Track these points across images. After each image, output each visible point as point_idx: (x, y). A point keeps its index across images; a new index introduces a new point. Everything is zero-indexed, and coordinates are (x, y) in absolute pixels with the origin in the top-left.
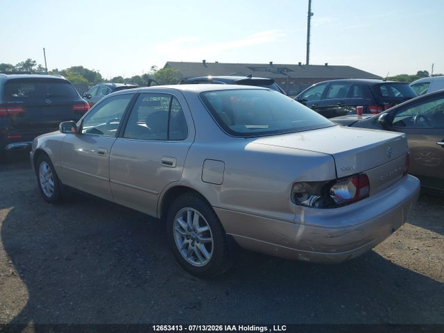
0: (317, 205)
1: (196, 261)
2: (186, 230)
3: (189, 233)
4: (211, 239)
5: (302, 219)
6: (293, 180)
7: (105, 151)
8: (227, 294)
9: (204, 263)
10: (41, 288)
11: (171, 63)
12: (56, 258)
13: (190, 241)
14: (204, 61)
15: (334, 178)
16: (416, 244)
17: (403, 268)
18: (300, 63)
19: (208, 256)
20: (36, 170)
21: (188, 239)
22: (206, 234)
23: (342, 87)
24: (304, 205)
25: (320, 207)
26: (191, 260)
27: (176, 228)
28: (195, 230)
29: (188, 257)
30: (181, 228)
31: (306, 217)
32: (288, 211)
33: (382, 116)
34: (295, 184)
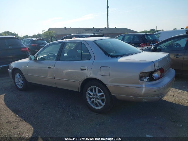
0: (148, 80)
1: (97, 107)
2: (92, 95)
3: (94, 96)
4: (104, 98)
5: (144, 86)
6: (140, 72)
7: (52, 66)
8: (112, 118)
9: (101, 107)
10: (36, 124)
11: (50, 29)
12: (37, 112)
13: (94, 99)
14: (65, 27)
15: (154, 70)
16: (173, 94)
17: (171, 103)
18: (105, 27)
19: (103, 105)
20: (13, 77)
21: (93, 99)
22: (102, 96)
23: (129, 36)
24: (144, 81)
25: (149, 81)
26: (95, 107)
27: (87, 95)
28: (97, 95)
29: (93, 106)
30: (90, 94)
31: (145, 85)
32: (138, 83)
33: (153, 47)
34: (141, 73)
